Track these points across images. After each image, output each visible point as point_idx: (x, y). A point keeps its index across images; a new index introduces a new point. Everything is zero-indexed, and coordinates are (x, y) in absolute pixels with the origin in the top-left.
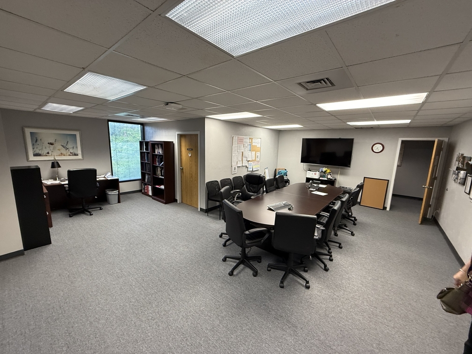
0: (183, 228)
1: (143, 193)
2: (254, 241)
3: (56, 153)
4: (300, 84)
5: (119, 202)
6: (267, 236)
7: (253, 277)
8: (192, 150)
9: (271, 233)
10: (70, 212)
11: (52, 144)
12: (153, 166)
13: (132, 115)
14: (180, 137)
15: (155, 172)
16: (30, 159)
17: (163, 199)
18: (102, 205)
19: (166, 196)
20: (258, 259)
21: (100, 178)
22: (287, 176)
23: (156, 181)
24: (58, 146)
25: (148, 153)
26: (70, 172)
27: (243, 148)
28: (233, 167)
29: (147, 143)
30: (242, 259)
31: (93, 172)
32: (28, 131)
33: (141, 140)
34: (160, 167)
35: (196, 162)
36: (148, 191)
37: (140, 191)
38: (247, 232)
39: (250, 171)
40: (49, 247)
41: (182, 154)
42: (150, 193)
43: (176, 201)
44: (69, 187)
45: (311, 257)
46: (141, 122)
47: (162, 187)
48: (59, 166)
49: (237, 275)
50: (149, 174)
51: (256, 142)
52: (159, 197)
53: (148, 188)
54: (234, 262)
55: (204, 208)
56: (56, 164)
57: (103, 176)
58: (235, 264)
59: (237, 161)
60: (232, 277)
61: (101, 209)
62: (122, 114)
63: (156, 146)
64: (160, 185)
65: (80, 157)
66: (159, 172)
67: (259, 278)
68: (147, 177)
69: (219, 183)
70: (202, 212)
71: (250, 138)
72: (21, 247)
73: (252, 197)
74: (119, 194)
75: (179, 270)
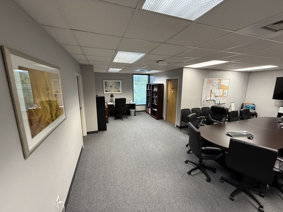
0: (164, 136)
1: (146, 112)
2: (209, 156)
3: (113, 90)
4: (265, 27)
5: (135, 115)
6: (221, 155)
7: (206, 181)
8: (174, 88)
9: (225, 154)
10: (116, 117)
11: (111, 86)
12: (152, 97)
13: (143, 71)
14: (168, 81)
15: (153, 102)
16: (104, 93)
17: (156, 116)
18: (128, 116)
19: (158, 115)
20: (213, 170)
21: (127, 103)
22: (255, 109)
23: (153, 106)
24: (113, 87)
25: (150, 90)
26: (116, 99)
27: (212, 87)
28: (202, 101)
29: (150, 85)
30: (199, 166)
31: (124, 100)
32: (104, 81)
33: (147, 83)
34: (156, 99)
35: (176, 96)
36: (149, 111)
37: (145, 111)
38: (203, 148)
39: (217, 104)
40: (106, 132)
41: (168, 92)
42: (150, 113)
43: (163, 119)
44: (115, 106)
45: (268, 186)
46: (148, 74)
47: (156, 110)
48: (113, 97)
49: (194, 175)
50: (150, 102)
51: (225, 82)
52: (154, 115)
53: (149, 110)
54: (193, 166)
55: (179, 125)
56: (112, 96)
57: (129, 102)
58: (193, 167)
59: (206, 96)
60: (190, 175)
61: (127, 118)
62: (138, 70)
63: (154, 87)
64: (155, 109)
65: (121, 92)
66: (155, 101)
67: (211, 184)
68: (149, 104)
69: (191, 110)
70: (177, 128)
71: (219, 79)
72: (97, 130)
73: (214, 123)
74: (135, 112)
75: (157, 159)
